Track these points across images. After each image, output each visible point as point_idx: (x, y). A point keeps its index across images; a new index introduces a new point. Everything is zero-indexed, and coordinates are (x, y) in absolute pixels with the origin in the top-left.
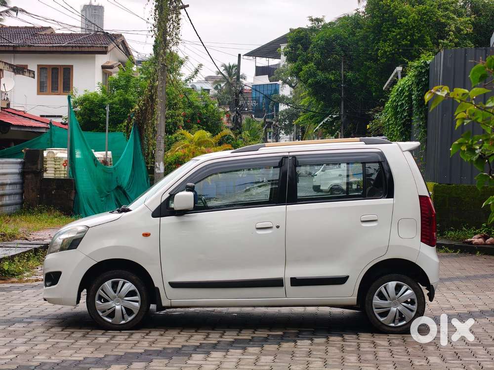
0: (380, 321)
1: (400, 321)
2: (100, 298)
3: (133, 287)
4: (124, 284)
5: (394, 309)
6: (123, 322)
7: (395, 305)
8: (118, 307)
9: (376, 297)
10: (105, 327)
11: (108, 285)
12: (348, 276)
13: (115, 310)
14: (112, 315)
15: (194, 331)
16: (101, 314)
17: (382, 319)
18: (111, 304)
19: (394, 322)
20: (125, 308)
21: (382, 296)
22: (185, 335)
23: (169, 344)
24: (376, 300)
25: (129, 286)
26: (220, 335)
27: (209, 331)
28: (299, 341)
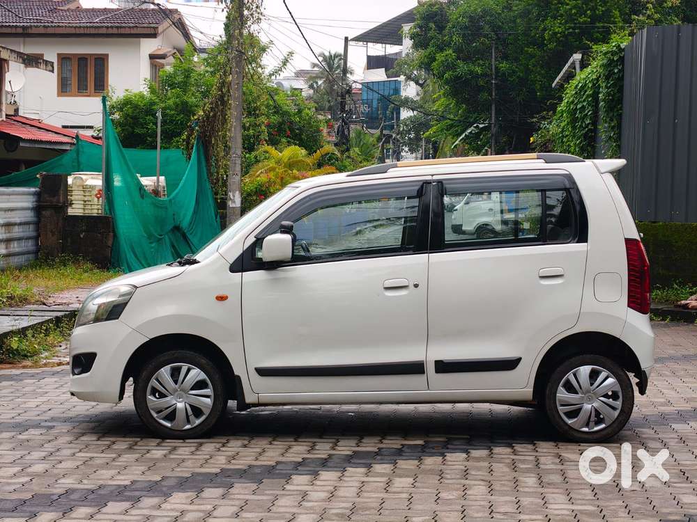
0: (566, 424)
1: (597, 423)
2: (154, 391)
3: (203, 376)
4: (189, 370)
5: (587, 407)
6: (188, 427)
7: (590, 400)
8: (180, 405)
9: (561, 388)
10: (162, 435)
11: (165, 372)
12: (520, 359)
13: (176, 409)
14: (171, 416)
15: (292, 440)
16: (155, 415)
17: (569, 422)
18: (170, 400)
19: (587, 425)
20: (190, 405)
21: (569, 388)
22: (280, 445)
23: (257, 459)
24: (562, 394)
25: (196, 374)
26: (331, 445)
27: (315, 440)
28: (447, 454)
